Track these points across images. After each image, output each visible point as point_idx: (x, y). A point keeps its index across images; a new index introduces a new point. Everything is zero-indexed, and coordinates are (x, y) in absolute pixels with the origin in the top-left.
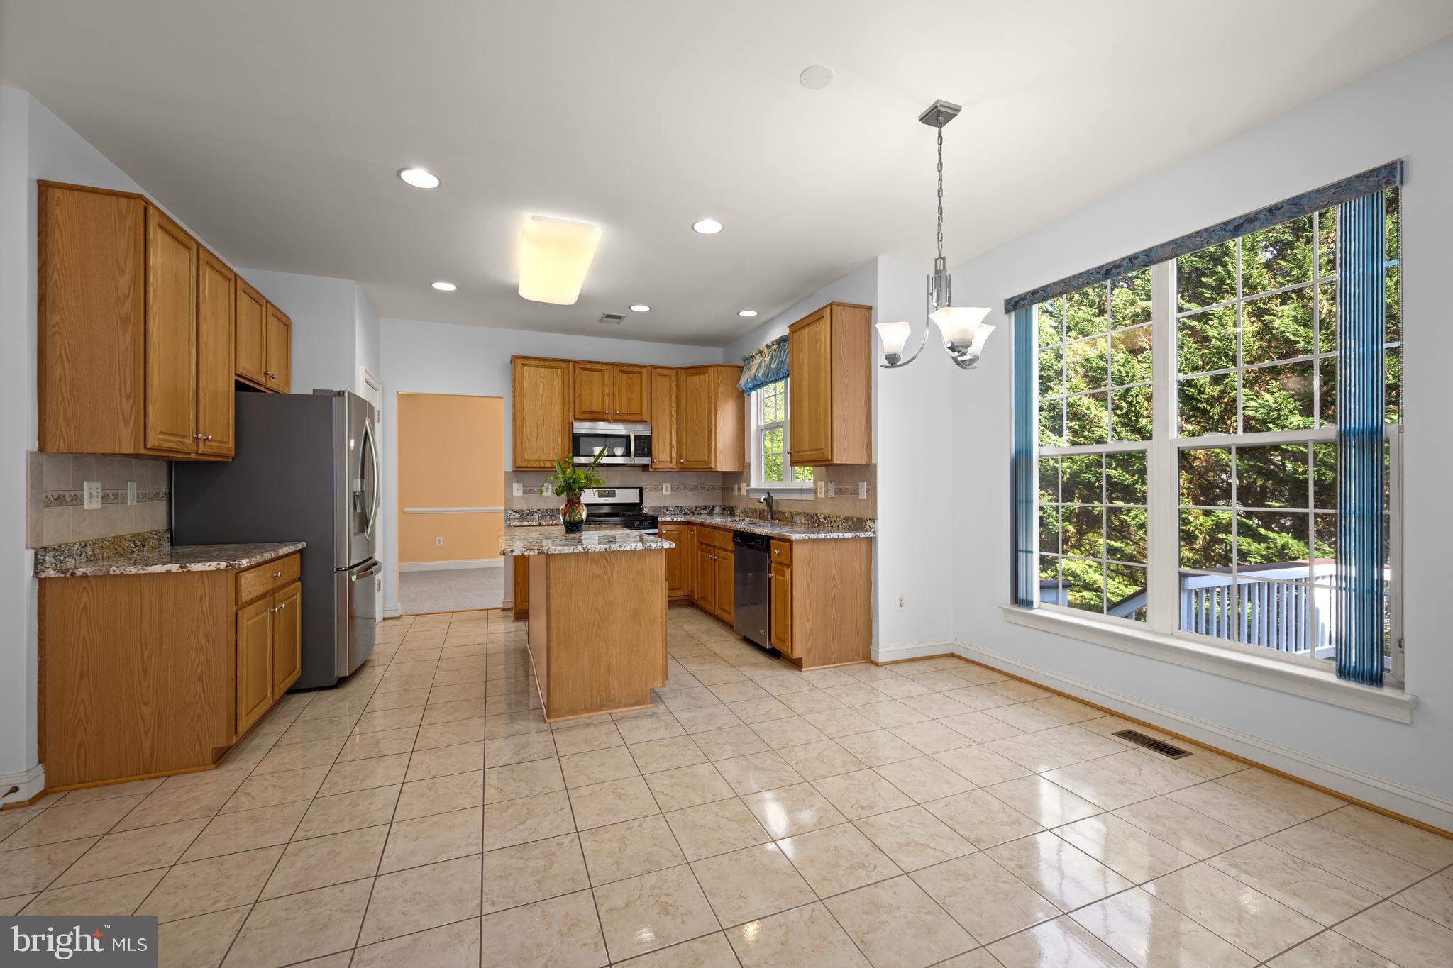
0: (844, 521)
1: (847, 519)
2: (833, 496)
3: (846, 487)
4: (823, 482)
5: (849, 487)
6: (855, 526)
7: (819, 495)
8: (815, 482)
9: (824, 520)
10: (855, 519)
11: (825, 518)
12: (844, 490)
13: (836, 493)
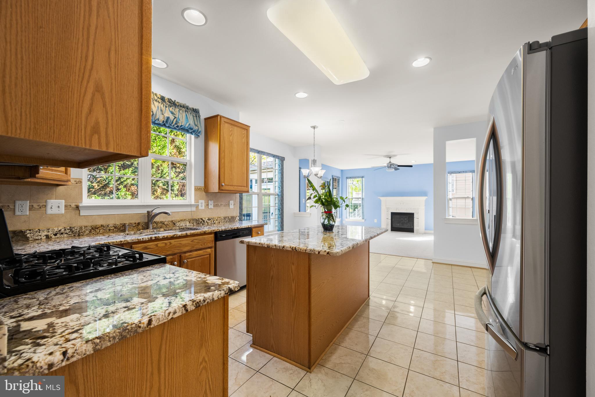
0: (223, 219)
1: (225, 218)
2: (212, 207)
3: (221, 203)
4: (204, 201)
5: (223, 203)
6: (230, 220)
7: (200, 208)
8: (196, 200)
9: (207, 221)
10: (230, 217)
11: (209, 219)
12: (219, 204)
13: (214, 206)
